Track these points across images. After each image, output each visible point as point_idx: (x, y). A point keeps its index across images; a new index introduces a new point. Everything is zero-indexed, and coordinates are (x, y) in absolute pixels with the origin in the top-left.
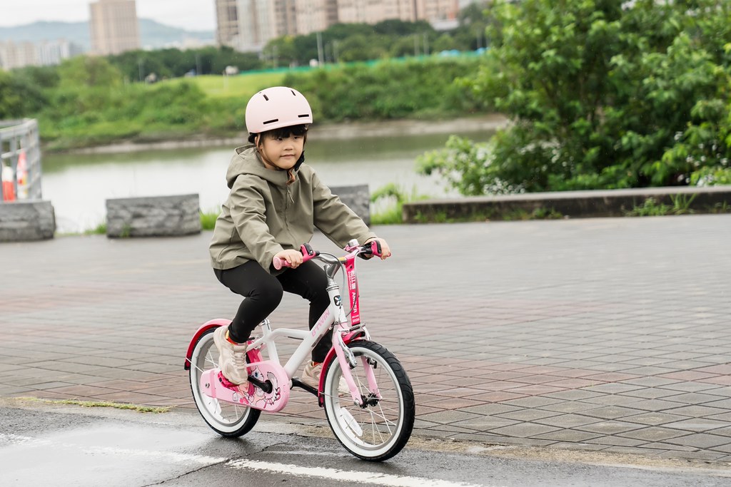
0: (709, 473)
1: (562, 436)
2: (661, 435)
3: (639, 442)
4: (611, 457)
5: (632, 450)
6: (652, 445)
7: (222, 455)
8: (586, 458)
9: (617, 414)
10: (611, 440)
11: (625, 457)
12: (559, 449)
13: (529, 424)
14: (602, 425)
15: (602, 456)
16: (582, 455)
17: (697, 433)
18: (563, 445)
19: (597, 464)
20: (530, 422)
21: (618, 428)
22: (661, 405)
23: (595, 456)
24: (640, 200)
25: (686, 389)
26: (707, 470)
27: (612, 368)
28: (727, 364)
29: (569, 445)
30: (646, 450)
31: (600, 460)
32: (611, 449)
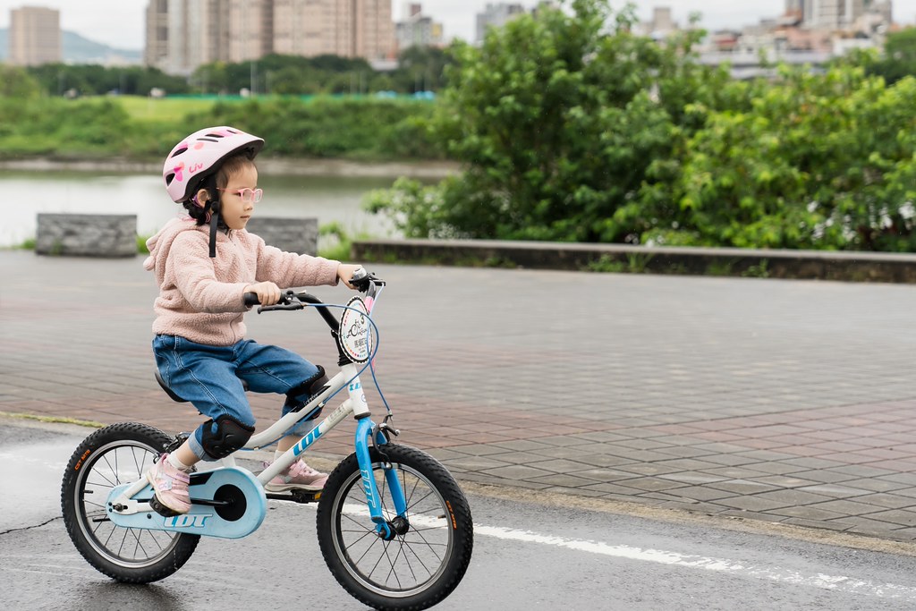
0: (712, 525)
1: (557, 480)
2: (658, 486)
3: (637, 491)
4: (610, 504)
5: (630, 499)
6: (651, 495)
8: (585, 504)
9: (609, 463)
10: (608, 487)
11: (625, 505)
12: (556, 493)
13: (521, 467)
14: (596, 472)
15: (601, 502)
16: (581, 501)
17: (694, 485)
18: (559, 490)
19: (597, 510)
20: (521, 464)
21: (613, 476)
22: (651, 456)
23: (595, 502)
24: (596, 256)
25: (675, 442)
26: (710, 522)
27: (597, 417)
28: (712, 420)
29: (566, 490)
30: (645, 500)
31: (599, 506)
32: (609, 496)
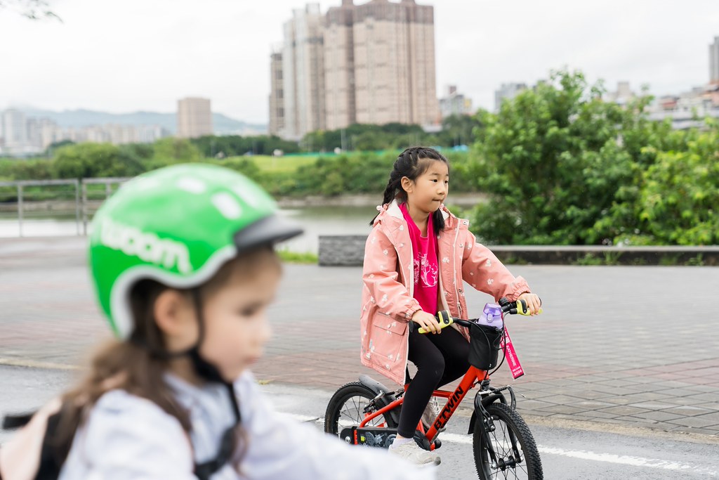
0: (668, 438)
1: (558, 409)
2: (629, 412)
3: (614, 416)
4: (596, 425)
5: (610, 421)
6: (624, 418)
7: (313, 415)
8: (578, 425)
9: (595, 396)
10: (594, 414)
11: (606, 425)
12: (558, 418)
13: (533, 401)
14: (585, 403)
15: (589, 424)
16: (575, 423)
17: (654, 411)
18: (560, 416)
19: (587, 429)
20: (533, 399)
21: (598, 406)
22: (624, 391)
23: (585, 424)
24: (582, 254)
25: (640, 381)
26: (666, 436)
27: (585, 365)
28: (666, 365)
29: (565, 416)
30: (619, 422)
31: (588, 427)
32: (596, 420)
